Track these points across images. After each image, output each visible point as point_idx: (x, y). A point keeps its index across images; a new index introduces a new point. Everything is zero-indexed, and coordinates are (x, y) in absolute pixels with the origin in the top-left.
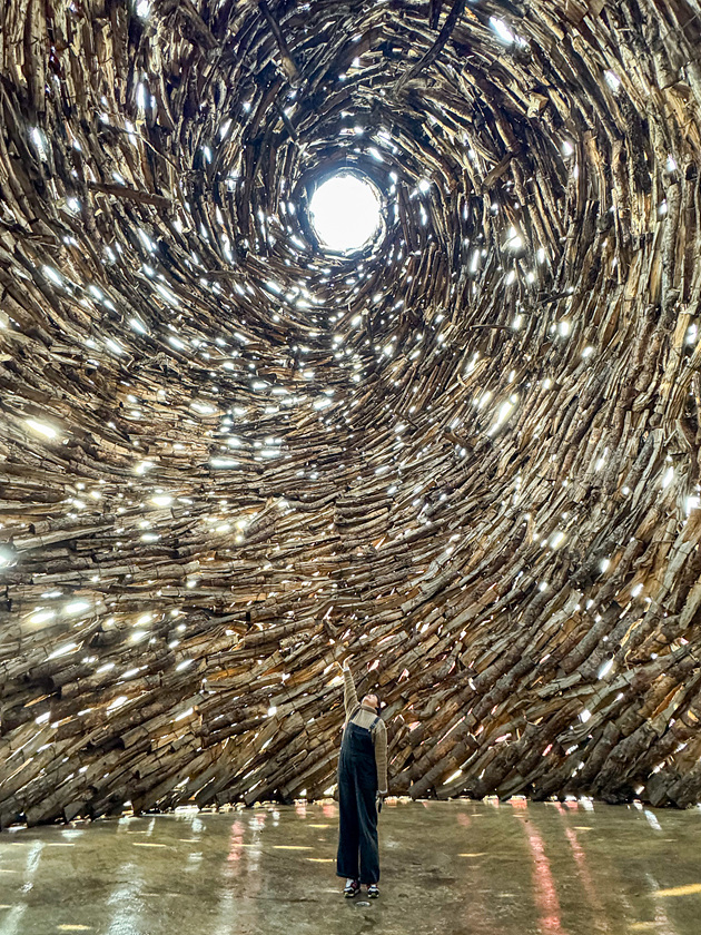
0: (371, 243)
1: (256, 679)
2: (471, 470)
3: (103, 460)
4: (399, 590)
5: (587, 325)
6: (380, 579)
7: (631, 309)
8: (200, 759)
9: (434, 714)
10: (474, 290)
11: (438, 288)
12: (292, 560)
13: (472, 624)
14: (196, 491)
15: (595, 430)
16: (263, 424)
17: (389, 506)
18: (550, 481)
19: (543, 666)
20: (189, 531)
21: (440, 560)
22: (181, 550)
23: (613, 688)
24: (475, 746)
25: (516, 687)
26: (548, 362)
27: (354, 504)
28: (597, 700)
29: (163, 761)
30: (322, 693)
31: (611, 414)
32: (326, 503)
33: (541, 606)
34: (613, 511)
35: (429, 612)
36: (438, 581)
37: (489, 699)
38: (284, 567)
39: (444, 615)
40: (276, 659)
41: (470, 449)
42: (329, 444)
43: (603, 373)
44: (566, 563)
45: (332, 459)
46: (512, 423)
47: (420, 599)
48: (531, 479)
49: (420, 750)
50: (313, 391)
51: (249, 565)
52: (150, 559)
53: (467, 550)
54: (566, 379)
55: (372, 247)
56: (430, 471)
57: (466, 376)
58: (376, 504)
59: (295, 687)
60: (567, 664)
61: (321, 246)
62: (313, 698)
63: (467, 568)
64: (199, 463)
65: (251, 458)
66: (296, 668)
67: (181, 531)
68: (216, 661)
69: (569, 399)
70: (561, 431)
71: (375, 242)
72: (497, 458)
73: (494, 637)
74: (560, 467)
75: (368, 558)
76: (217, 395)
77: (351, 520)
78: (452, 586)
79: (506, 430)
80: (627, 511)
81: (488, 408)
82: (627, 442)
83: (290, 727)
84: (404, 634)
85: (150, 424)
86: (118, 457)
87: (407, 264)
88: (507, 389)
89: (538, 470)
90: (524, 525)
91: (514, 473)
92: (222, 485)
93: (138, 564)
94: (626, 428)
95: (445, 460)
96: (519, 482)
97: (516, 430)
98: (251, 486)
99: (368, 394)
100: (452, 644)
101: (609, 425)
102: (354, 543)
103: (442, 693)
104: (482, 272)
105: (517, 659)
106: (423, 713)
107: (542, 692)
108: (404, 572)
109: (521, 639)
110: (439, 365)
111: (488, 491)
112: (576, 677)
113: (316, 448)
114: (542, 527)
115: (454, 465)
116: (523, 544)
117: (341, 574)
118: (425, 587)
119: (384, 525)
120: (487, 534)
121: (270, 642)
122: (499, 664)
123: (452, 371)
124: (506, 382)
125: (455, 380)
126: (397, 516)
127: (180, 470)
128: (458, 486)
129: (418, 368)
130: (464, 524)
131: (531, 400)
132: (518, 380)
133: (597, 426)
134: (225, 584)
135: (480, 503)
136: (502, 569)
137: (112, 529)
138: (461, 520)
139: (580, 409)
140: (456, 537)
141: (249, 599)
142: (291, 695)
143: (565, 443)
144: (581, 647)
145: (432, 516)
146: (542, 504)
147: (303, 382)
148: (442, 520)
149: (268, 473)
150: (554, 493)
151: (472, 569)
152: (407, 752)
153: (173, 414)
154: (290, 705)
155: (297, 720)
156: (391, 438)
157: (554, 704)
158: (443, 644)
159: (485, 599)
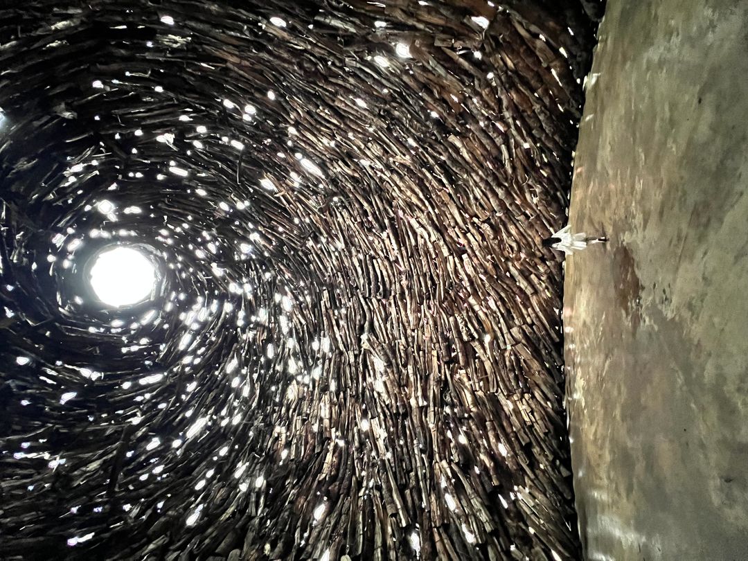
0: (152, 256)
1: (489, 358)
2: (351, 196)
3: (338, 470)
4: (434, 256)
5: (252, 94)
6: (425, 269)
7: (248, 61)
8: (536, 395)
9: (516, 241)
10: (203, 175)
11: (198, 203)
12: (409, 331)
13: (462, 208)
14: (356, 401)
15: (336, 103)
16: (303, 351)
17: (372, 258)
18: (369, 141)
19: (494, 167)
20: (387, 406)
21: (416, 225)
22: (401, 411)
23: (513, 127)
24: (538, 217)
25: (505, 186)
26: (275, 127)
27: (370, 284)
28: (519, 138)
29: (537, 418)
30: (499, 314)
31: (327, 91)
32: (367, 304)
33: (454, 161)
34: (398, 103)
35: (451, 237)
36: (430, 229)
37: (511, 205)
38: (413, 337)
39: (454, 227)
40: (476, 345)
41: (335, 194)
42: (321, 300)
43: (294, 90)
44: (429, 140)
45: (332, 298)
46: (319, 161)
47: (442, 243)
48: (365, 154)
49: (537, 253)
50: (277, 310)
51: (411, 362)
52: (408, 432)
53: (410, 205)
54: (292, 117)
55: (156, 256)
56: (349, 226)
57: (276, 190)
58: (370, 267)
59: (494, 331)
60: (494, 152)
61: (152, 299)
62: (502, 320)
63: (423, 208)
64: (335, 399)
65: (330, 360)
66: (482, 330)
67: (387, 411)
68: (477, 385)
69: (308, 118)
70: (332, 127)
71: (151, 253)
72: (344, 175)
73: (471, 196)
74: (359, 132)
75: (410, 277)
76: (280, 386)
77: (381, 287)
78: (435, 219)
79: (323, 166)
80: (400, 94)
81: (304, 177)
82: (351, 84)
83: (519, 336)
84: (465, 256)
85: (306, 436)
86: (334, 460)
87: (172, 227)
88: (291, 161)
89: (359, 148)
90: (397, 164)
91: (358, 165)
92: (352, 382)
93: (412, 441)
94: (340, 82)
95: (340, 213)
96: (365, 163)
97: (324, 158)
98: (352, 360)
99: (282, 267)
100: (473, 224)
101: (335, 94)
102: (398, 286)
103: (504, 234)
104: (190, 168)
105: (487, 183)
106: (516, 248)
107: (510, 171)
108: (421, 252)
109: (475, 178)
110: (263, 209)
111: (369, 185)
112: (503, 147)
113: (323, 309)
114: (401, 152)
115: (345, 207)
116: (412, 167)
117: (421, 296)
118: (433, 238)
119: (386, 263)
120: (401, 191)
121: (465, 348)
122: (490, 196)
123: (270, 200)
124: (284, 160)
125: (278, 199)
126: (380, 253)
127: (341, 413)
128: (362, 205)
129: (264, 227)
130: (391, 206)
131: (303, 144)
132: (285, 151)
133: (334, 101)
134: (425, 379)
135: (377, 192)
136: (428, 185)
137: (389, 460)
138: (388, 208)
139: (318, 111)
140: (400, 213)
141: (435, 362)
142: (499, 334)
143: (342, 126)
144: (485, 141)
145: (383, 228)
146: (384, 149)
147: (270, 318)
148: (386, 221)
149: (341, 347)
150: (377, 140)
151: (424, 205)
152: (537, 260)
153: (297, 421)
154: (505, 336)
155: (515, 330)
156: (319, 252)
157: (518, 165)
158: (473, 231)
159: (446, 199)
